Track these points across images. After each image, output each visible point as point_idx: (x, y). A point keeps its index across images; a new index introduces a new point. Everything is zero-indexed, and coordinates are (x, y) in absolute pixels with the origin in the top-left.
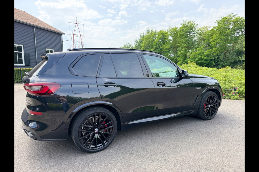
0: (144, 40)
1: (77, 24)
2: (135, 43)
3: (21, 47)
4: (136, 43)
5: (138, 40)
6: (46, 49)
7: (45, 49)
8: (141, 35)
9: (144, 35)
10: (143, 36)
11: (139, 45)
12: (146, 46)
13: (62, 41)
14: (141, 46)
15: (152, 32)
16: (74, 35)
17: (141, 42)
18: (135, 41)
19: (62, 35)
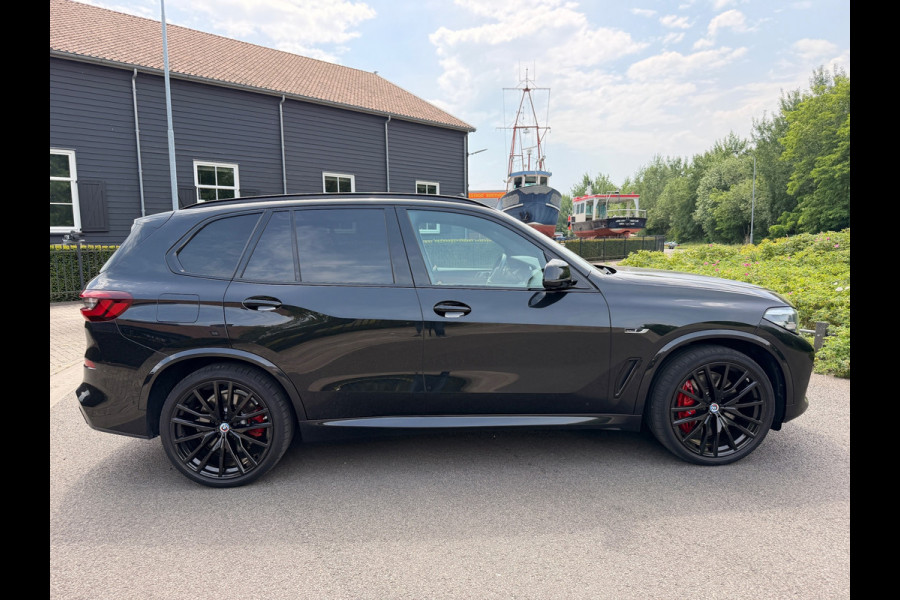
0: (795, 119)
1: (527, 90)
2: (757, 134)
3: (349, 180)
4: (762, 133)
5: (771, 119)
6: (418, 182)
7: (415, 182)
8: (786, 98)
9: (801, 98)
10: (797, 102)
11: (775, 142)
12: (803, 141)
13: (467, 155)
14: (782, 143)
15: (837, 83)
16: (515, 128)
17: (782, 127)
18: (757, 126)
19: (466, 133)
